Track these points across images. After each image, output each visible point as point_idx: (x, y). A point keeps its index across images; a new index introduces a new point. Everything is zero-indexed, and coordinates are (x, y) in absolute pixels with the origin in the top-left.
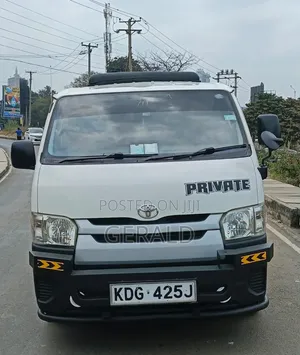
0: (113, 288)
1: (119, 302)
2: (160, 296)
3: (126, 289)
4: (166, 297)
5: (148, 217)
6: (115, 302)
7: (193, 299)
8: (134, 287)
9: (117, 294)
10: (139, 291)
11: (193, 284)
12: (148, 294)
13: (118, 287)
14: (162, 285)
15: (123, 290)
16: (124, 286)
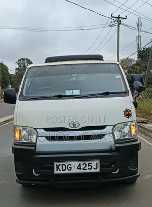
0: (56, 164)
1: (58, 172)
2: (80, 169)
3: (62, 165)
4: (83, 169)
5: (74, 127)
6: (56, 172)
7: (98, 170)
8: (66, 164)
9: (58, 167)
10: (69, 166)
11: (98, 162)
12: (74, 168)
13: (58, 164)
14: (82, 163)
15: (61, 166)
16: (61, 163)
